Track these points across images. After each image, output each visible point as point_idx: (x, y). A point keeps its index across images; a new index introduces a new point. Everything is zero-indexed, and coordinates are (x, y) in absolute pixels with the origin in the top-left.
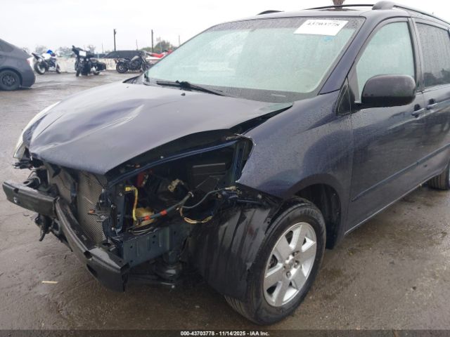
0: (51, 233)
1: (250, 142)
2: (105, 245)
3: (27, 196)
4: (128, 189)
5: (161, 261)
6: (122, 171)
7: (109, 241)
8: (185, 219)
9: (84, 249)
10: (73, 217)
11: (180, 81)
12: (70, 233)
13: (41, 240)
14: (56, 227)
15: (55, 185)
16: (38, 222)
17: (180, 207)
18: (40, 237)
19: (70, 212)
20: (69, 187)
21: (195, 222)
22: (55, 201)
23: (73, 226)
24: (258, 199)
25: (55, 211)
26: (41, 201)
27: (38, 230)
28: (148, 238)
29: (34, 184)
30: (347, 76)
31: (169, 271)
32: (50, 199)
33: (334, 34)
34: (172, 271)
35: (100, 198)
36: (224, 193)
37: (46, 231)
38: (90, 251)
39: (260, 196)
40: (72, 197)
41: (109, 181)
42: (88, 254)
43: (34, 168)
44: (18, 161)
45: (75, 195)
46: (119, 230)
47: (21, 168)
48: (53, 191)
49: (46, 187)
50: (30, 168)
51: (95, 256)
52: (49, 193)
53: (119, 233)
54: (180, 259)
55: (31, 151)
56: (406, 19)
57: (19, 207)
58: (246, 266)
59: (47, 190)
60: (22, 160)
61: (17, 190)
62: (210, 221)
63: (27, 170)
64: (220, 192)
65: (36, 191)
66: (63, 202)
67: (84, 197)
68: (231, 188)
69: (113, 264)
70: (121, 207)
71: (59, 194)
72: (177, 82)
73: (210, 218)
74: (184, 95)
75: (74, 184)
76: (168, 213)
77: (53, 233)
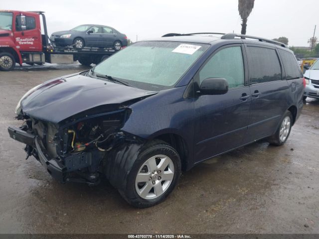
0: (32, 156)
1: (131, 110)
2: (57, 159)
3: (20, 135)
4: (70, 131)
5: (87, 170)
6: (67, 122)
7: (59, 157)
8: (99, 148)
9: (46, 160)
10: (43, 146)
11: (108, 75)
12: (41, 154)
13: (27, 159)
14: (35, 152)
15: (36, 129)
16: (26, 149)
17: (96, 142)
18: (26, 157)
19: (42, 143)
20: (43, 130)
21: (104, 150)
22: (35, 138)
23: (42, 150)
24: (133, 139)
25: (35, 143)
26: (27, 138)
27: (25, 154)
28: (79, 157)
29: (25, 129)
30: (192, 78)
31: (92, 177)
32: (33, 137)
33: (191, 53)
34: (93, 177)
35: (55, 135)
36: (117, 135)
37: (30, 154)
38: (49, 161)
39: (134, 138)
40: (44, 135)
41: (60, 126)
42: (48, 163)
43: (25, 120)
44: (17, 116)
45: (45, 134)
46: (65, 152)
47: (18, 119)
48: (35, 132)
49: (31, 130)
50: (23, 119)
51: (51, 164)
52: (32, 133)
53: (65, 154)
54: (98, 170)
55: (24, 111)
56: (240, 45)
57: (17, 141)
58: (127, 173)
59: (31, 132)
60: (19, 115)
61: (15, 131)
62: (111, 150)
63: (22, 120)
64: (115, 135)
65: (25, 132)
66: (39, 138)
67: (50, 136)
68: (121, 133)
69: (59, 167)
70: (66, 140)
71: (37, 134)
72: (106, 76)
73: (111, 148)
74: (105, 84)
75: (45, 129)
76: (90, 145)
77: (34, 155)
